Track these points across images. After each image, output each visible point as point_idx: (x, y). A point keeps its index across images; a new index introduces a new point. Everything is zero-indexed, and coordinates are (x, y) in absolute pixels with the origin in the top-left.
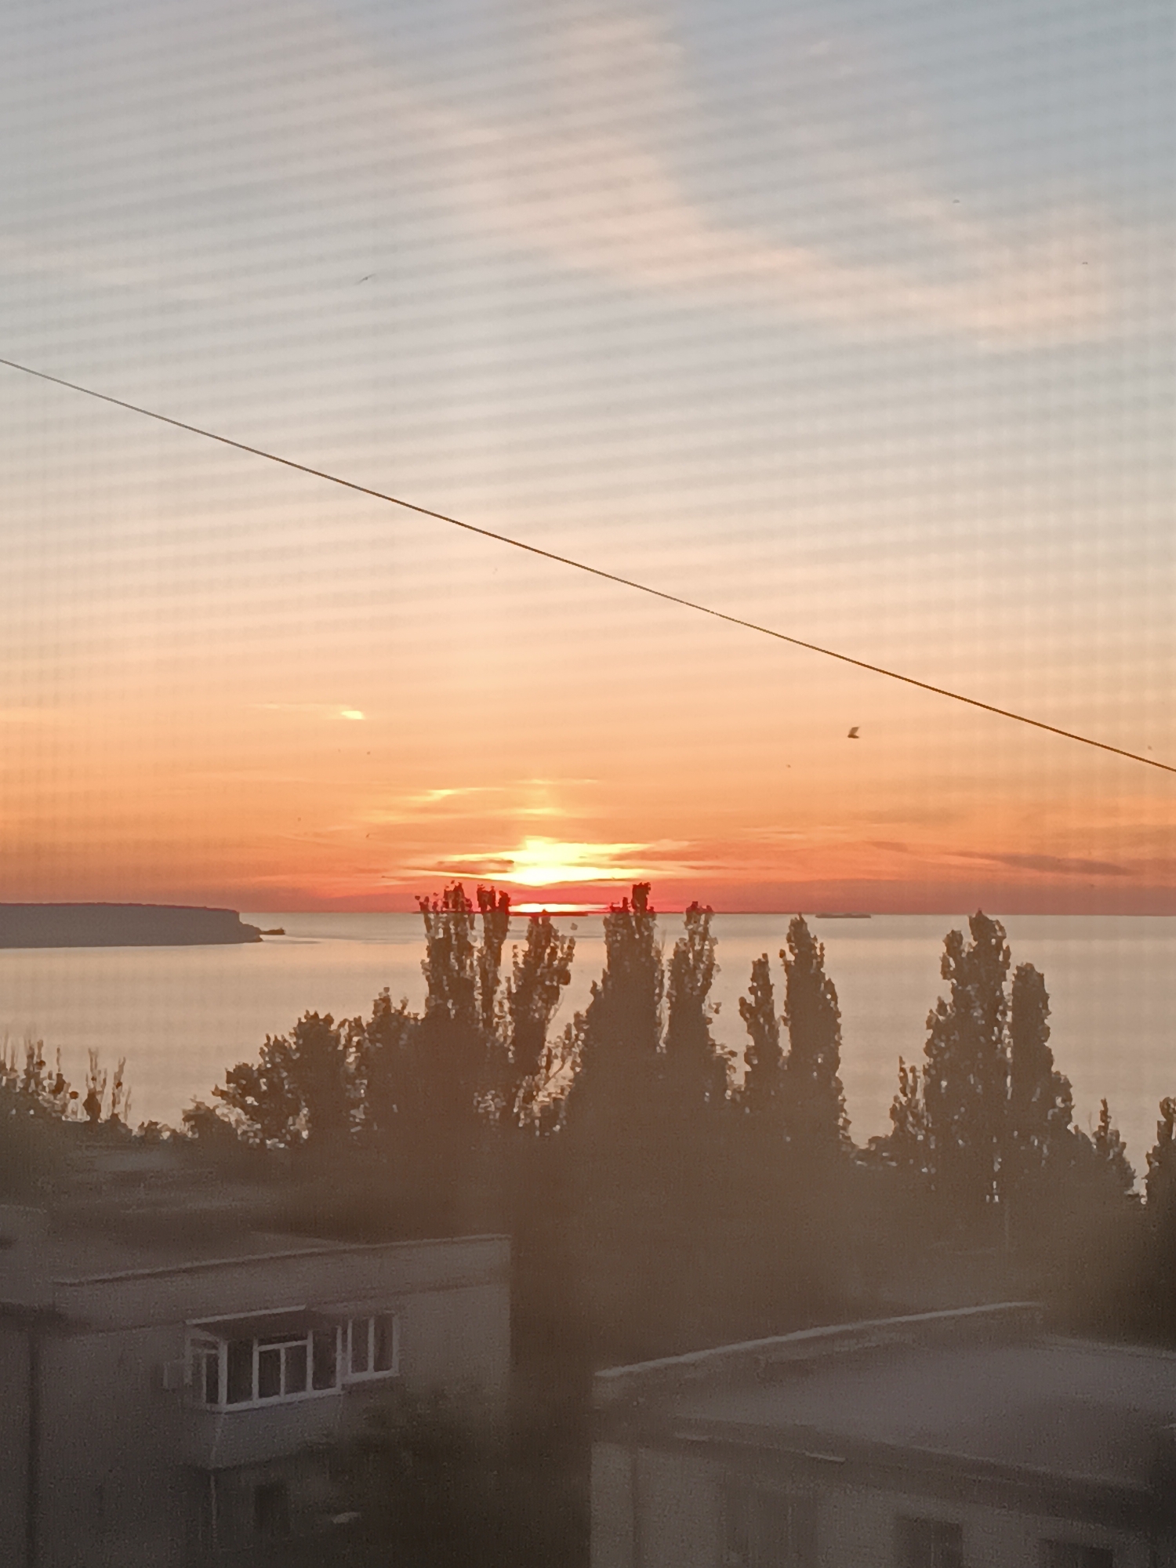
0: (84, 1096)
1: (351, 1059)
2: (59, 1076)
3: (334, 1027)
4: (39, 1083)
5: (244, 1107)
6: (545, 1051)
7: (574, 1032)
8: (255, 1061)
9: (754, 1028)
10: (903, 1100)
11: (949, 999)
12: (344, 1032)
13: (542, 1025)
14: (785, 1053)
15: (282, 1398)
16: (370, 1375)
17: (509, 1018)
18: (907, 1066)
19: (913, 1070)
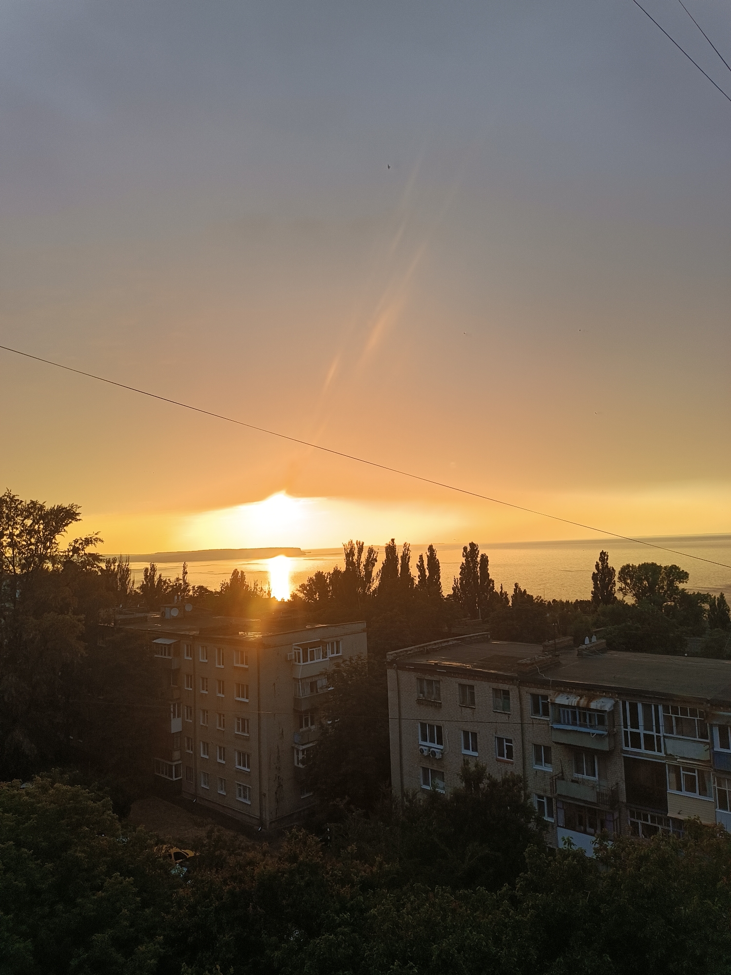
0: (267, 592)
1: (328, 581)
2: (261, 588)
3: (323, 574)
4: (257, 590)
5: (304, 593)
6: (372, 578)
7: (379, 573)
8: (306, 583)
9: (420, 570)
10: (455, 586)
11: (464, 562)
12: (326, 575)
13: (371, 572)
14: (428, 576)
15: (316, 661)
16: (335, 655)
17: (364, 570)
18: (456, 578)
19: (457, 579)
